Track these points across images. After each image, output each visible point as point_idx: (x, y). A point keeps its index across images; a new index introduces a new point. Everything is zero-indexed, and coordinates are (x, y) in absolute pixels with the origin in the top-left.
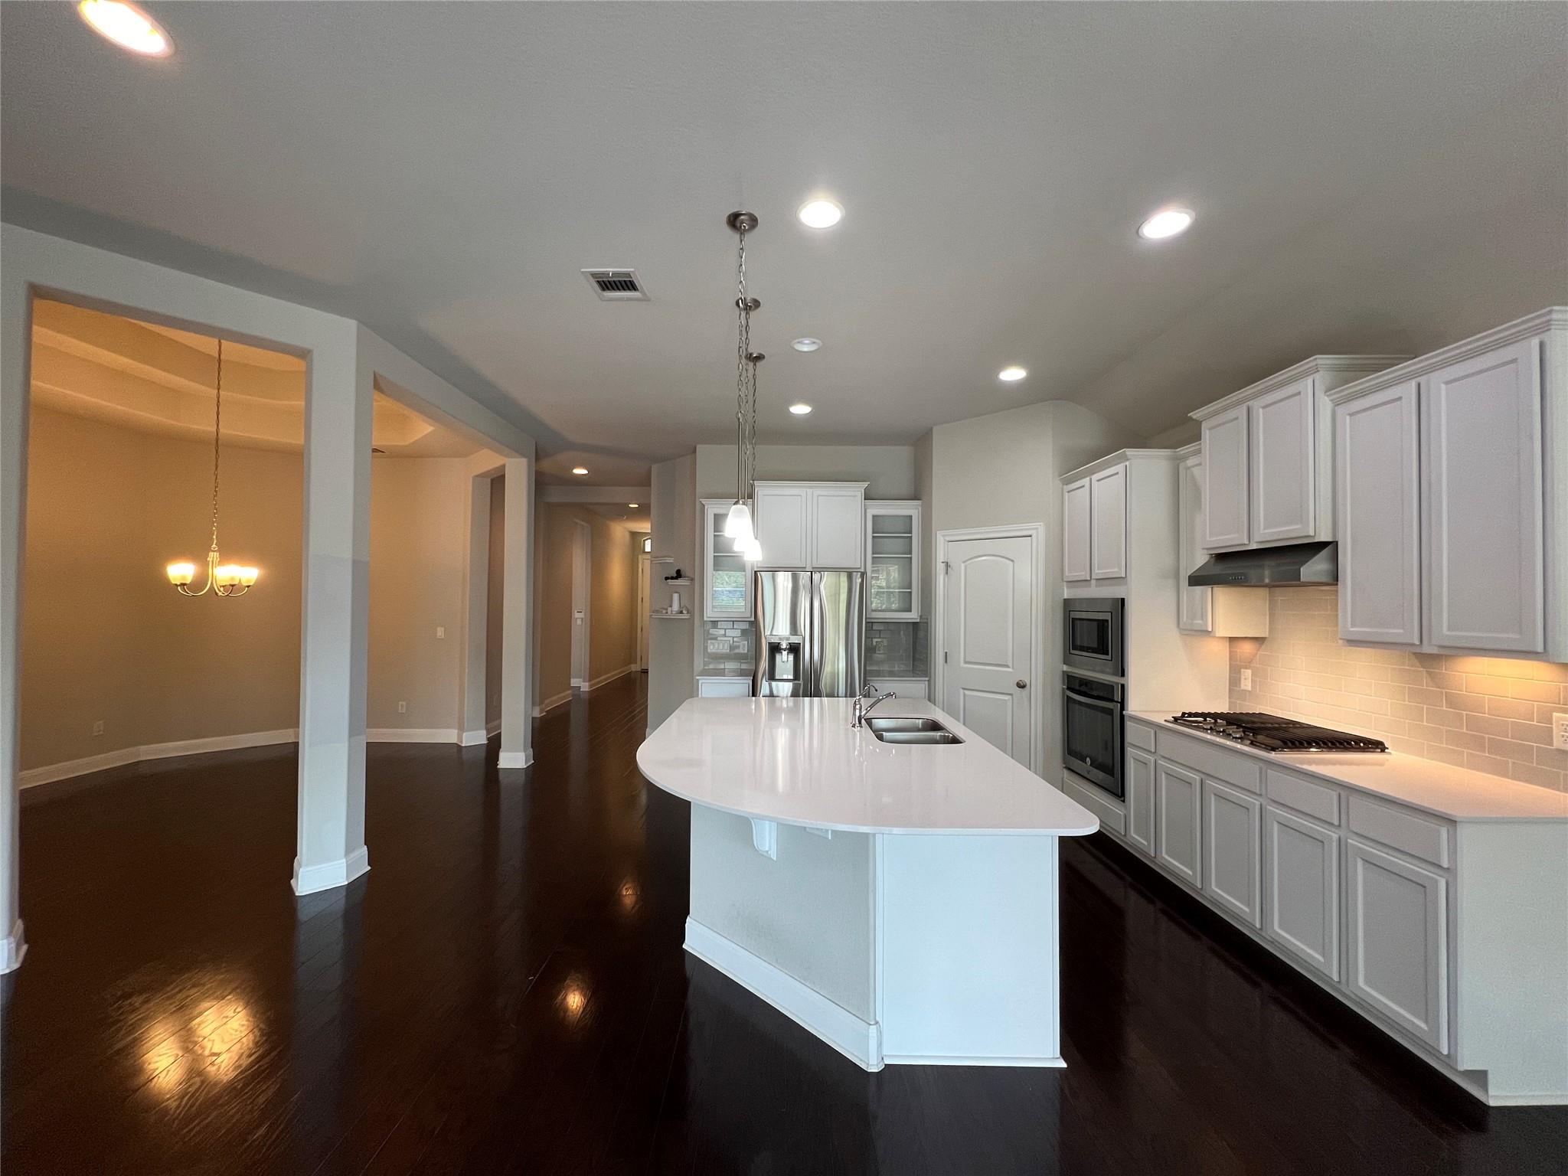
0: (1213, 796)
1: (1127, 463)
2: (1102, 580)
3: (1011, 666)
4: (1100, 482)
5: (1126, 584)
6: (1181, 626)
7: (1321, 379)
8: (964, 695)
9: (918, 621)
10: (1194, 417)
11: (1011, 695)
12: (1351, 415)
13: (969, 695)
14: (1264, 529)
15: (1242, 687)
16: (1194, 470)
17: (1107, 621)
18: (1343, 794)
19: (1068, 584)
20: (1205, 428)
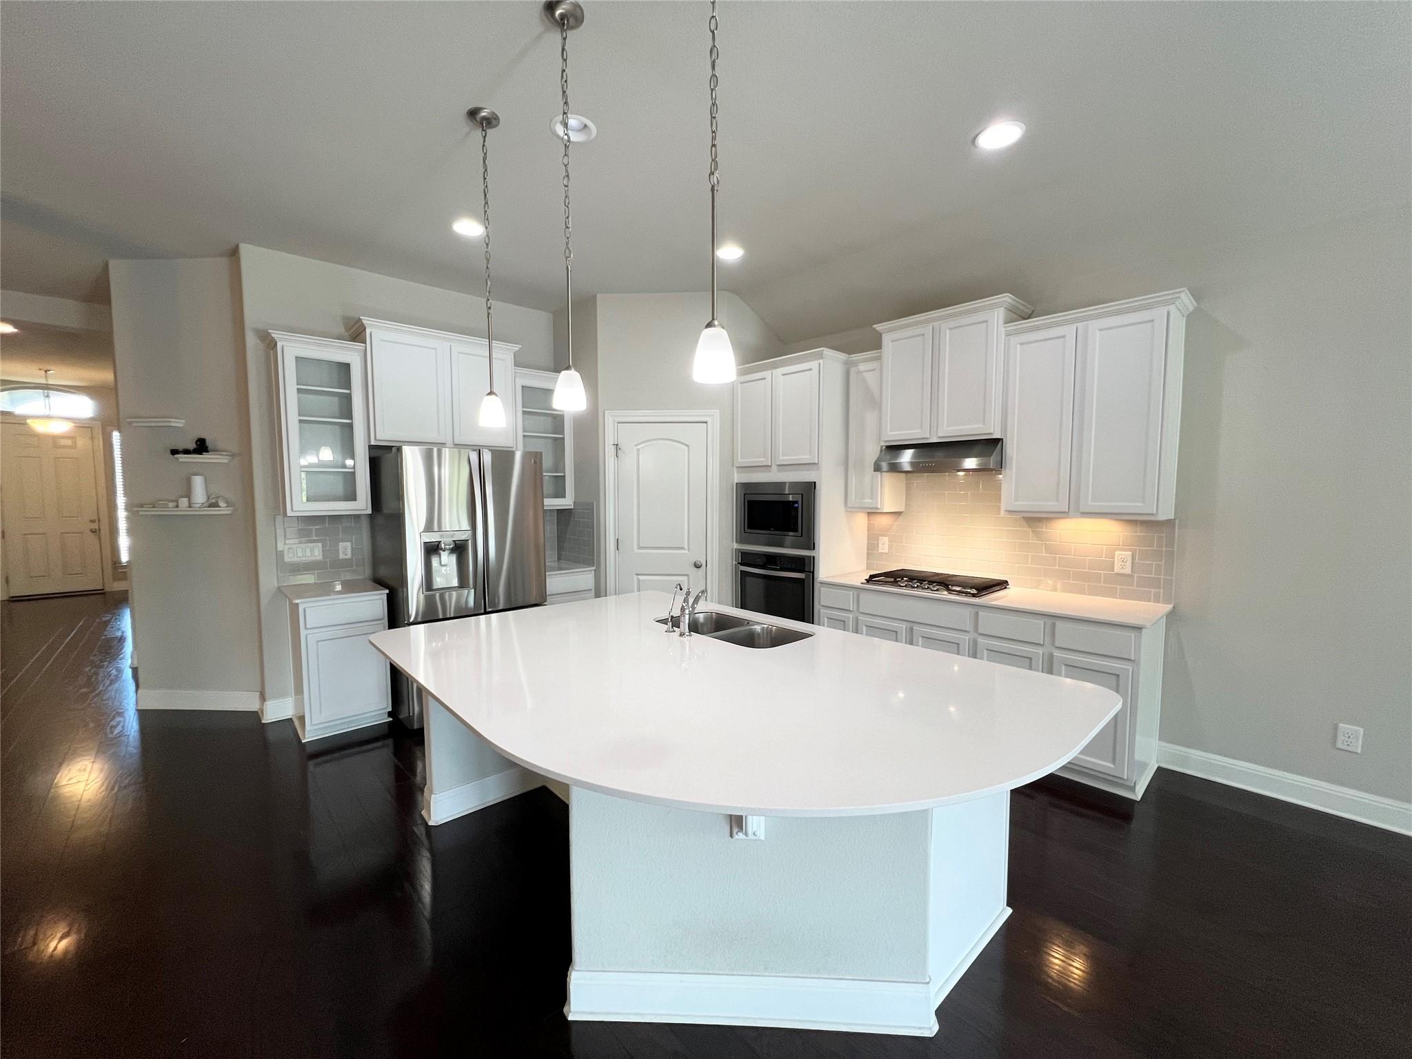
0: (920, 638)
1: (821, 361)
2: (781, 466)
3: (686, 548)
4: (784, 377)
5: (818, 469)
6: (849, 505)
7: (999, 315)
8: (639, 580)
9: (572, 507)
10: (877, 329)
11: (687, 575)
12: (1021, 344)
13: (644, 580)
14: (947, 427)
15: (880, 551)
16: (865, 374)
17: (797, 502)
18: (1049, 621)
19: (740, 469)
20: (887, 340)
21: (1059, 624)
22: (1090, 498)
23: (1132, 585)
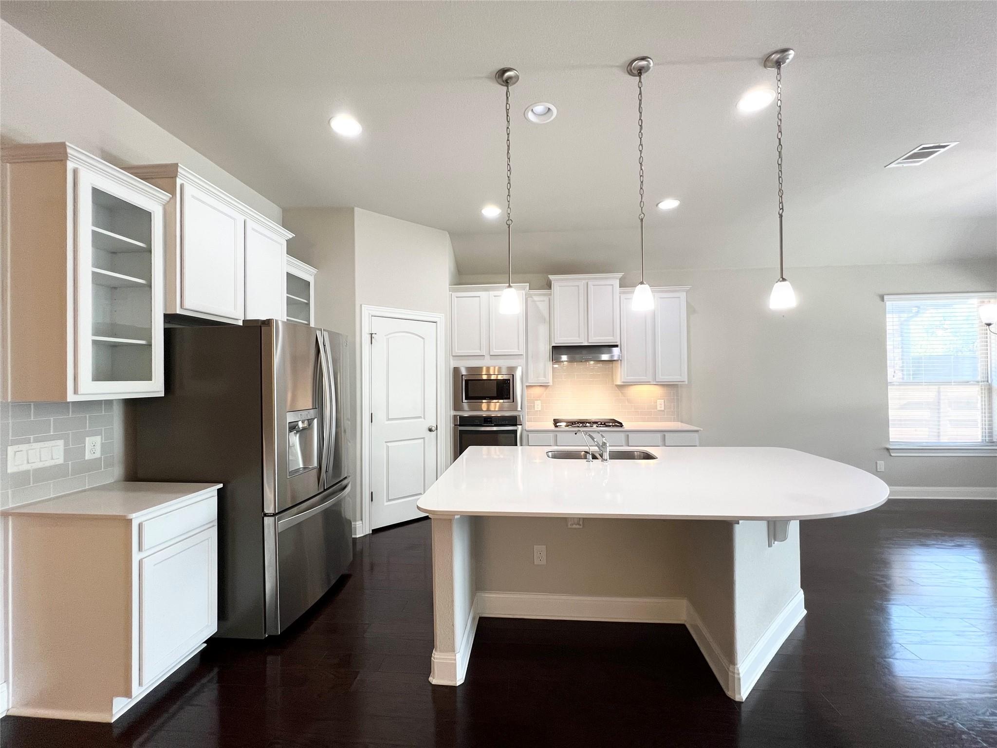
2: (492, 356)
3: (423, 417)
5: (522, 358)
7: (617, 283)
8: (388, 447)
10: (550, 278)
12: (625, 299)
14: (594, 337)
15: (536, 409)
16: (538, 303)
17: (509, 380)
18: (662, 434)
19: (454, 358)
20: (555, 285)
21: (667, 435)
22: (660, 375)
23: (664, 415)
